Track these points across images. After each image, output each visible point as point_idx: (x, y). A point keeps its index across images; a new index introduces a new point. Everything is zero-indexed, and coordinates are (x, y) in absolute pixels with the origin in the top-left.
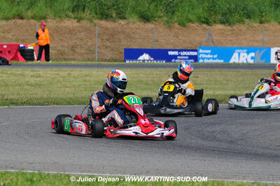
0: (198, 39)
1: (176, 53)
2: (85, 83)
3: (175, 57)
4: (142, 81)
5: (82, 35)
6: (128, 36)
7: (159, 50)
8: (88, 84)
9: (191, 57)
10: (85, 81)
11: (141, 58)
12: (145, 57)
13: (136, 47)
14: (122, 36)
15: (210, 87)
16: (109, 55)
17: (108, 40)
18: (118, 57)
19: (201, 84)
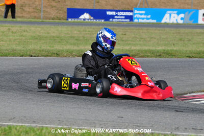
1: (114, 13)
3: (113, 17)
4: (74, 37)
7: (99, 10)
8: (24, 38)
9: (127, 17)
10: (22, 36)
11: (82, 17)
12: (86, 16)
13: (79, 7)
15: (134, 43)
16: (53, 13)
17: (54, 0)
18: (62, 16)
19: (126, 41)
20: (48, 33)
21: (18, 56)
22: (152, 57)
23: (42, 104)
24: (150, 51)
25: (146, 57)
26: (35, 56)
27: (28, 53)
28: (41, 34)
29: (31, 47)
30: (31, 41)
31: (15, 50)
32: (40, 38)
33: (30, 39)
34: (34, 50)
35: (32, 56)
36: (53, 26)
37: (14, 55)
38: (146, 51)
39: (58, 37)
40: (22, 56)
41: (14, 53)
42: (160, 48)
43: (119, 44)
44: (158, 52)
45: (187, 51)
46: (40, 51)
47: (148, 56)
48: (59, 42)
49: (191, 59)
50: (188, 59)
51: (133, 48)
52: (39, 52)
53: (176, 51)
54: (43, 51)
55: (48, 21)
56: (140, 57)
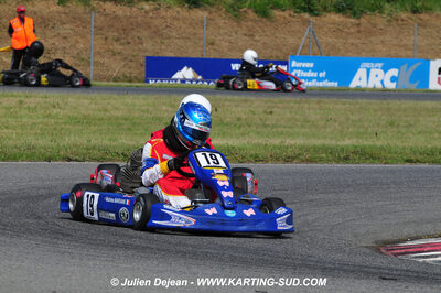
0: (291, 40)
2: (46, 120)
5: (66, 29)
6: (157, 33)
7: (215, 60)
8: (53, 121)
10: (49, 116)
11: (178, 75)
12: (187, 73)
13: (172, 55)
14: (145, 33)
15: (291, 131)
16: (117, 67)
17: (117, 40)
18: (135, 73)
19: (273, 126)
20: (106, 110)
21: (39, 160)
22: (329, 161)
23: (91, 263)
24: (325, 149)
25: (316, 162)
26: (76, 160)
27: (62, 153)
28: (91, 112)
29: (68, 140)
30: (67, 127)
31: (34, 147)
32: (86, 121)
33: (65, 124)
34: (75, 146)
35: (70, 160)
36: (115, 96)
37: (31, 158)
38: (316, 149)
39: (126, 120)
40: (49, 160)
41: (31, 154)
42: (347, 142)
43: (258, 133)
44: (342, 149)
45: (404, 148)
46: (88, 149)
47: (321, 160)
48: (129, 129)
49: (413, 166)
50: (407, 165)
51: (289, 141)
52: (85, 151)
53: (382, 148)
54: (94, 148)
55: (104, 83)
56: (303, 161)
